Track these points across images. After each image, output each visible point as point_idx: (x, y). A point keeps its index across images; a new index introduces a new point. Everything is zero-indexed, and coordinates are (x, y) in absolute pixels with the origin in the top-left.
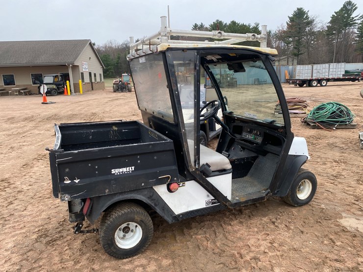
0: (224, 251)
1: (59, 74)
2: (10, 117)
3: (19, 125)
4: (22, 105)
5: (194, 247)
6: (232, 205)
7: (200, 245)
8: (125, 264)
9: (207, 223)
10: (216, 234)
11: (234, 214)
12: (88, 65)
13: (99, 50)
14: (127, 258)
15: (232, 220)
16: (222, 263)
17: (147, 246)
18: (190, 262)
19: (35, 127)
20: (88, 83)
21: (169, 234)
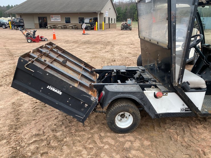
0: (191, 146)
1: (92, 18)
2: (67, 40)
3: (70, 45)
4: (73, 34)
5: (167, 137)
6: (201, 114)
7: (172, 137)
8: (119, 137)
9: (178, 122)
10: (184, 132)
11: (199, 120)
12: (109, 13)
13: (115, 4)
14: (121, 133)
15: (197, 124)
16: (188, 155)
17: (135, 129)
18: (164, 147)
19: (78, 47)
20: (107, 24)
21: (150, 124)
